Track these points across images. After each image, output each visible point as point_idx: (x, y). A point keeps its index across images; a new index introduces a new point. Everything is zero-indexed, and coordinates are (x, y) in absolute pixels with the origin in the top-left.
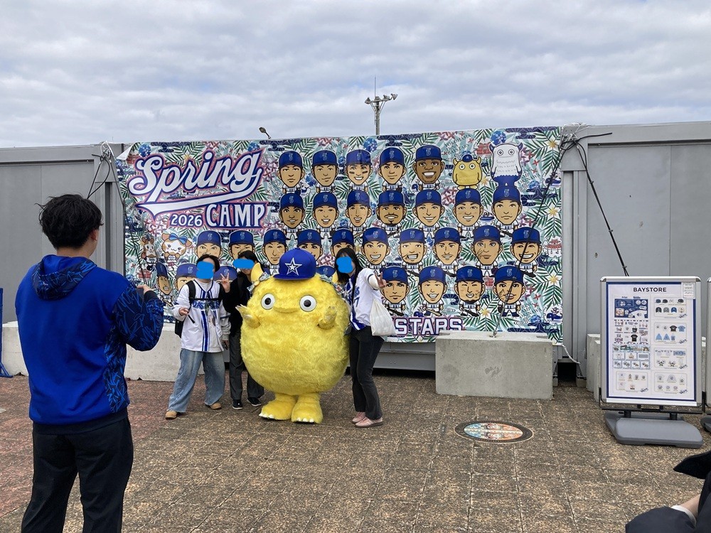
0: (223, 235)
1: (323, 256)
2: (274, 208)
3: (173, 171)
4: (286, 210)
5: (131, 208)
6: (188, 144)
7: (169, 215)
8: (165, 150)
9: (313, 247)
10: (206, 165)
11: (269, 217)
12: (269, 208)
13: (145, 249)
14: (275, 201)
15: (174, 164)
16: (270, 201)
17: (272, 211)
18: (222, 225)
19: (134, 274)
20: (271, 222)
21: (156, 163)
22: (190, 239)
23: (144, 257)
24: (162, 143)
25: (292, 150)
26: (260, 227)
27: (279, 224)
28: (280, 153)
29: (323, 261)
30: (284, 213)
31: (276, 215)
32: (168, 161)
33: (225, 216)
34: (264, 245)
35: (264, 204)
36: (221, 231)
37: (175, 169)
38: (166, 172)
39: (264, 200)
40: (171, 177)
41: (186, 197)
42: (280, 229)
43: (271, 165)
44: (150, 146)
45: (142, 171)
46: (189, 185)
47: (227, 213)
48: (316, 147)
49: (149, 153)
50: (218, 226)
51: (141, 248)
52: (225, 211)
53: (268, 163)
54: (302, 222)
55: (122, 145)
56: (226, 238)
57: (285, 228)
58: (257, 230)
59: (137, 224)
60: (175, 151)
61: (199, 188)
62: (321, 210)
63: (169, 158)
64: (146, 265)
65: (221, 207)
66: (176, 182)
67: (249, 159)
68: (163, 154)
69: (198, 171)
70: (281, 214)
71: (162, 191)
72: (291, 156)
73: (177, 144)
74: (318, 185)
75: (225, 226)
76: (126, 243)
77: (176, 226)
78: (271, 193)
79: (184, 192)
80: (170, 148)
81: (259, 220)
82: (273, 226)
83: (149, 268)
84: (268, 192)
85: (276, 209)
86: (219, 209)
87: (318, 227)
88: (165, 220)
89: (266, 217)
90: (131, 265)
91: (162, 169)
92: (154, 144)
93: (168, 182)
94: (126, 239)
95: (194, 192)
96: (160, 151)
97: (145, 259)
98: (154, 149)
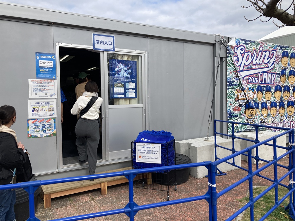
0: (264, 87)
1: (290, 96)
2: (278, 76)
3: (249, 54)
4: (283, 77)
5: (231, 73)
6: (254, 42)
7: (248, 77)
8: (246, 43)
9: (287, 93)
10: (260, 53)
11: (276, 79)
12: (277, 75)
13: (238, 95)
14: (279, 73)
15: (249, 51)
16: (277, 72)
17: (278, 77)
18: (263, 82)
19: (231, 109)
20: (277, 82)
21: (242, 49)
22: (255, 90)
23: (238, 100)
24: (245, 40)
25: (286, 50)
26: (273, 84)
27: (280, 83)
28: (283, 51)
29: (290, 99)
30: (282, 78)
31: (279, 79)
32: (247, 49)
33: (265, 78)
34: (275, 92)
35: (275, 73)
36: (263, 86)
37: (249, 53)
38: (246, 55)
39: (275, 72)
40: (248, 57)
41: (254, 68)
42: (280, 85)
43: (279, 56)
44: (240, 40)
45: (237, 53)
46: (255, 62)
47: (266, 77)
48: (292, 50)
49: (239, 44)
50: (262, 83)
51: (236, 95)
52: (265, 76)
53: (279, 55)
54: (285, 82)
55: (229, 37)
56: (265, 89)
57: (282, 85)
58: (272, 85)
59: (234, 82)
60: (250, 44)
61: (257, 64)
62: (291, 77)
63: (247, 48)
64: (238, 104)
65: (263, 74)
66: (250, 60)
67: (273, 53)
68: (245, 45)
69: (258, 55)
70: (281, 79)
71: (244, 64)
72: (285, 53)
73: (250, 41)
74: (291, 67)
75: (265, 83)
76: (228, 92)
77: (251, 83)
78: (277, 69)
79: (253, 65)
80: (248, 43)
81: (273, 81)
82: (278, 84)
83: (240, 106)
84: (277, 68)
85: (279, 76)
86: (262, 75)
87: (289, 84)
88: (247, 80)
89: (275, 80)
90: (229, 104)
91: (244, 53)
92: (241, 39)
93: (247, 60)
94: (228, 90)
95: (256, 66)
96: (244, 44)
97: (238, 101)
98: (242, 42)
